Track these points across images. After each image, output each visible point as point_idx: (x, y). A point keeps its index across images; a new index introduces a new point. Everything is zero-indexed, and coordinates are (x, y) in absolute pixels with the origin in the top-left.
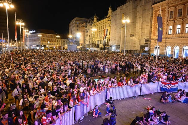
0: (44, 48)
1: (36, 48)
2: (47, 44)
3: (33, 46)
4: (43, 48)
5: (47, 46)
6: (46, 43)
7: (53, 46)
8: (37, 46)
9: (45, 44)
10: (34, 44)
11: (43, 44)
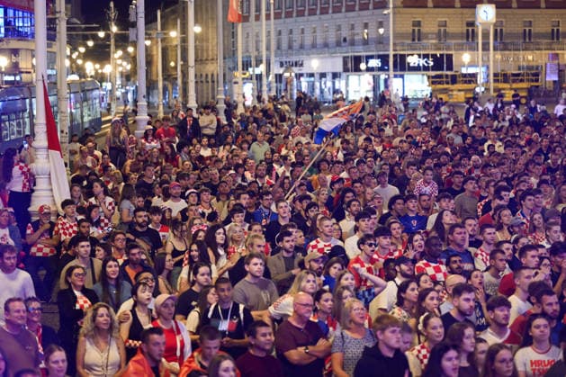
0: (434, 81)
1: (340, 84)
2: (470, 35)
3: (314, 64)
4: (416, 86)
5: (465, 61)
6: (456, 26)
7: (530, 57)
8: (353, 65)
9: (443, 36)
10: (324, 48)
11: (417, 36)
